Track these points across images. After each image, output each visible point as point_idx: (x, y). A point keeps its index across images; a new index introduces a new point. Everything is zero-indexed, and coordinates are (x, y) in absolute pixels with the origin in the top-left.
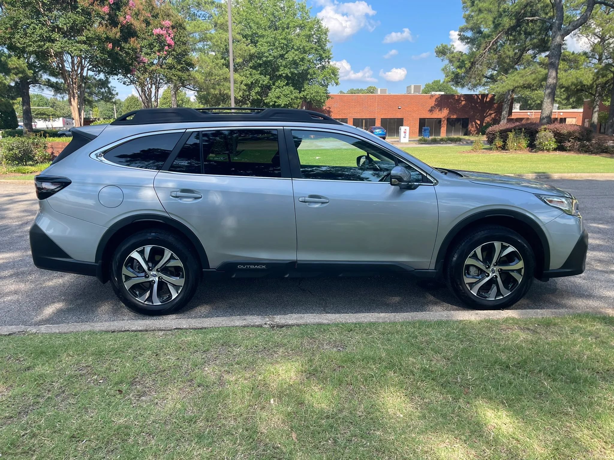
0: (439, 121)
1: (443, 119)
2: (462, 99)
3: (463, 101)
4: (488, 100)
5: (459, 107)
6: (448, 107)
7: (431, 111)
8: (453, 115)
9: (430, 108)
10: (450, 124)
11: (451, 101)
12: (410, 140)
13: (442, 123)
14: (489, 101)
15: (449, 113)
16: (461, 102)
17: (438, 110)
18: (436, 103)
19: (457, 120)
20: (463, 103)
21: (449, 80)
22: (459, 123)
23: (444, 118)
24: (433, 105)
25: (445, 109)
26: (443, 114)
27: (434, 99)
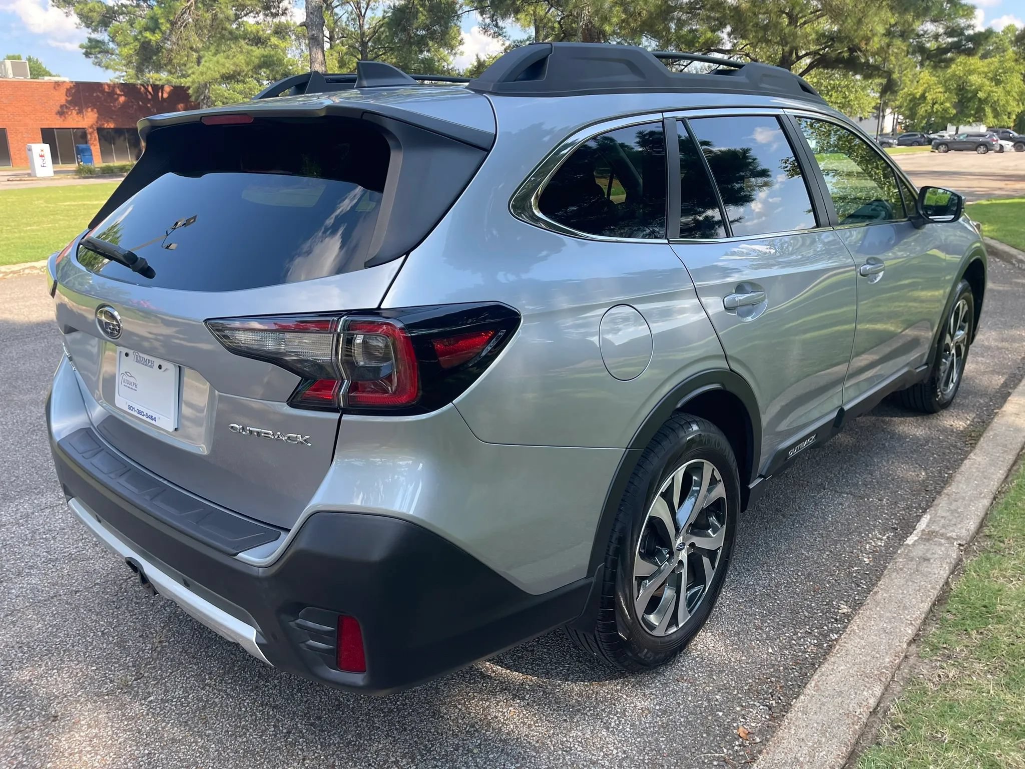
0: (82, 135)
1: (91, 130)
2: (118, 92)
3: (121, 95)
4: (165, 95)
5: (115, 107)
6: (94, 106)
7: (61, 113)
8: (108, 122)
9: (58, 108)
10: (106, 140)
11: (97, 96)
12: (55, 170)
13: (89, 137)
14: (168, 97)
15: (98, 118)
16: (117, 99)
17: (74, 112)
18: (70, 99)
19: (118, 131)
20: (122, 99)
21: (131, 52)
22: (122, 138)
23: (91, 127)
24: (63, 102)
25: (89, 110)
26: (87, 120)
27: (63, 91)
